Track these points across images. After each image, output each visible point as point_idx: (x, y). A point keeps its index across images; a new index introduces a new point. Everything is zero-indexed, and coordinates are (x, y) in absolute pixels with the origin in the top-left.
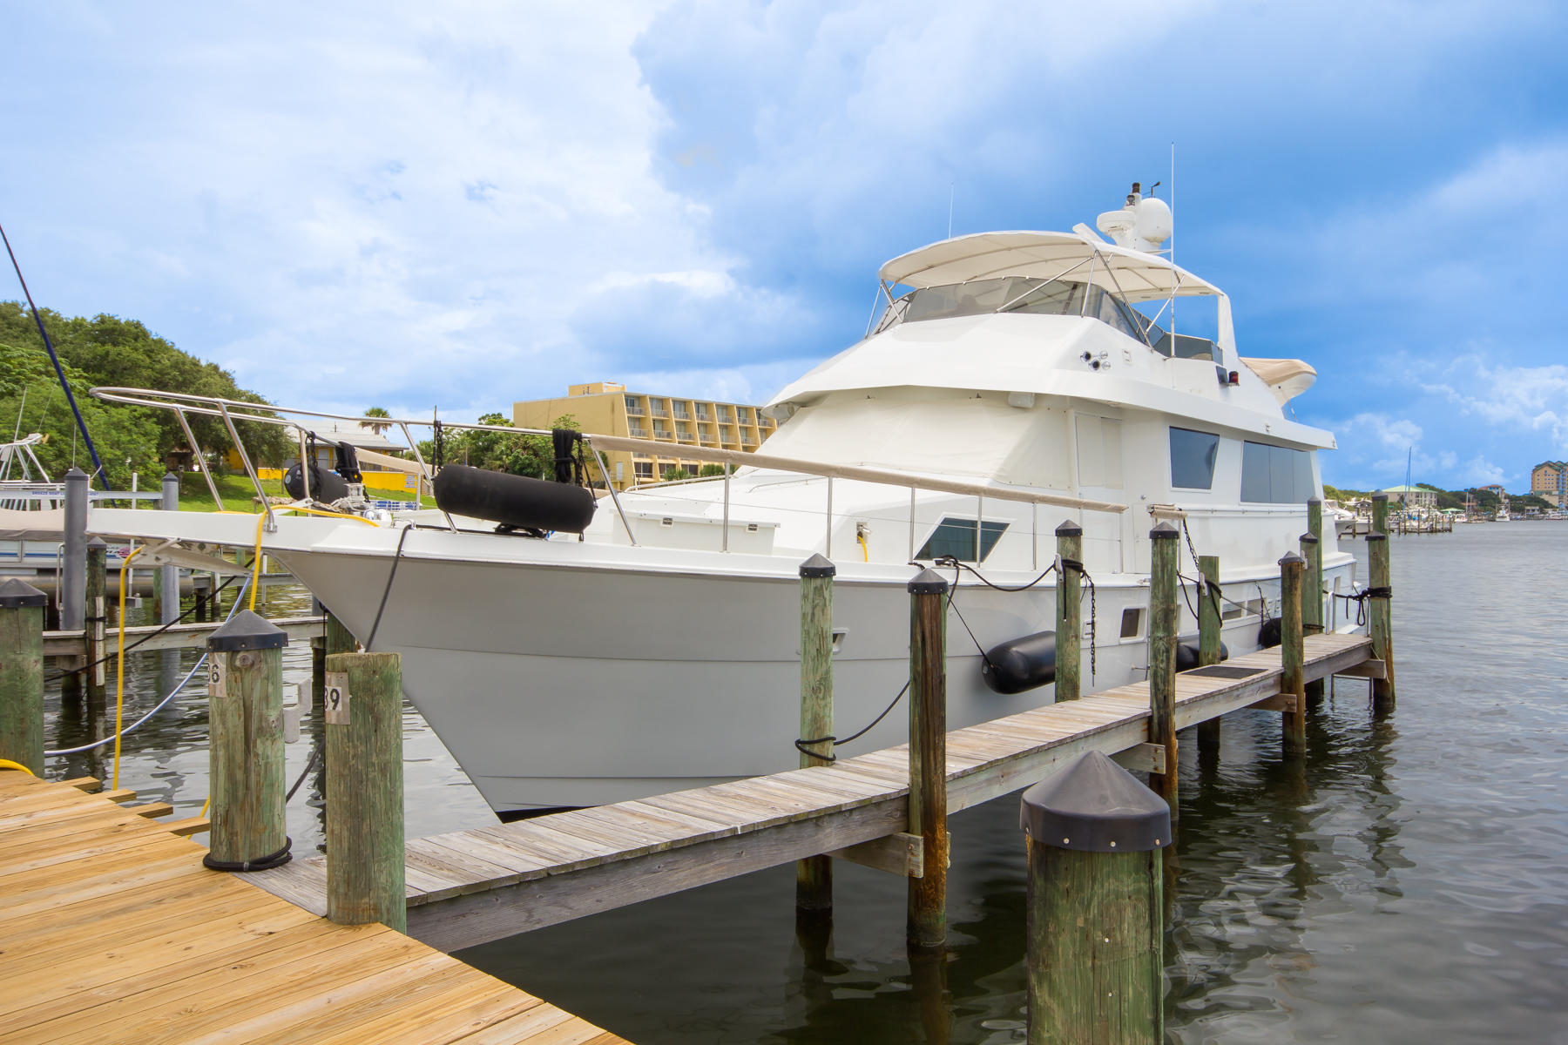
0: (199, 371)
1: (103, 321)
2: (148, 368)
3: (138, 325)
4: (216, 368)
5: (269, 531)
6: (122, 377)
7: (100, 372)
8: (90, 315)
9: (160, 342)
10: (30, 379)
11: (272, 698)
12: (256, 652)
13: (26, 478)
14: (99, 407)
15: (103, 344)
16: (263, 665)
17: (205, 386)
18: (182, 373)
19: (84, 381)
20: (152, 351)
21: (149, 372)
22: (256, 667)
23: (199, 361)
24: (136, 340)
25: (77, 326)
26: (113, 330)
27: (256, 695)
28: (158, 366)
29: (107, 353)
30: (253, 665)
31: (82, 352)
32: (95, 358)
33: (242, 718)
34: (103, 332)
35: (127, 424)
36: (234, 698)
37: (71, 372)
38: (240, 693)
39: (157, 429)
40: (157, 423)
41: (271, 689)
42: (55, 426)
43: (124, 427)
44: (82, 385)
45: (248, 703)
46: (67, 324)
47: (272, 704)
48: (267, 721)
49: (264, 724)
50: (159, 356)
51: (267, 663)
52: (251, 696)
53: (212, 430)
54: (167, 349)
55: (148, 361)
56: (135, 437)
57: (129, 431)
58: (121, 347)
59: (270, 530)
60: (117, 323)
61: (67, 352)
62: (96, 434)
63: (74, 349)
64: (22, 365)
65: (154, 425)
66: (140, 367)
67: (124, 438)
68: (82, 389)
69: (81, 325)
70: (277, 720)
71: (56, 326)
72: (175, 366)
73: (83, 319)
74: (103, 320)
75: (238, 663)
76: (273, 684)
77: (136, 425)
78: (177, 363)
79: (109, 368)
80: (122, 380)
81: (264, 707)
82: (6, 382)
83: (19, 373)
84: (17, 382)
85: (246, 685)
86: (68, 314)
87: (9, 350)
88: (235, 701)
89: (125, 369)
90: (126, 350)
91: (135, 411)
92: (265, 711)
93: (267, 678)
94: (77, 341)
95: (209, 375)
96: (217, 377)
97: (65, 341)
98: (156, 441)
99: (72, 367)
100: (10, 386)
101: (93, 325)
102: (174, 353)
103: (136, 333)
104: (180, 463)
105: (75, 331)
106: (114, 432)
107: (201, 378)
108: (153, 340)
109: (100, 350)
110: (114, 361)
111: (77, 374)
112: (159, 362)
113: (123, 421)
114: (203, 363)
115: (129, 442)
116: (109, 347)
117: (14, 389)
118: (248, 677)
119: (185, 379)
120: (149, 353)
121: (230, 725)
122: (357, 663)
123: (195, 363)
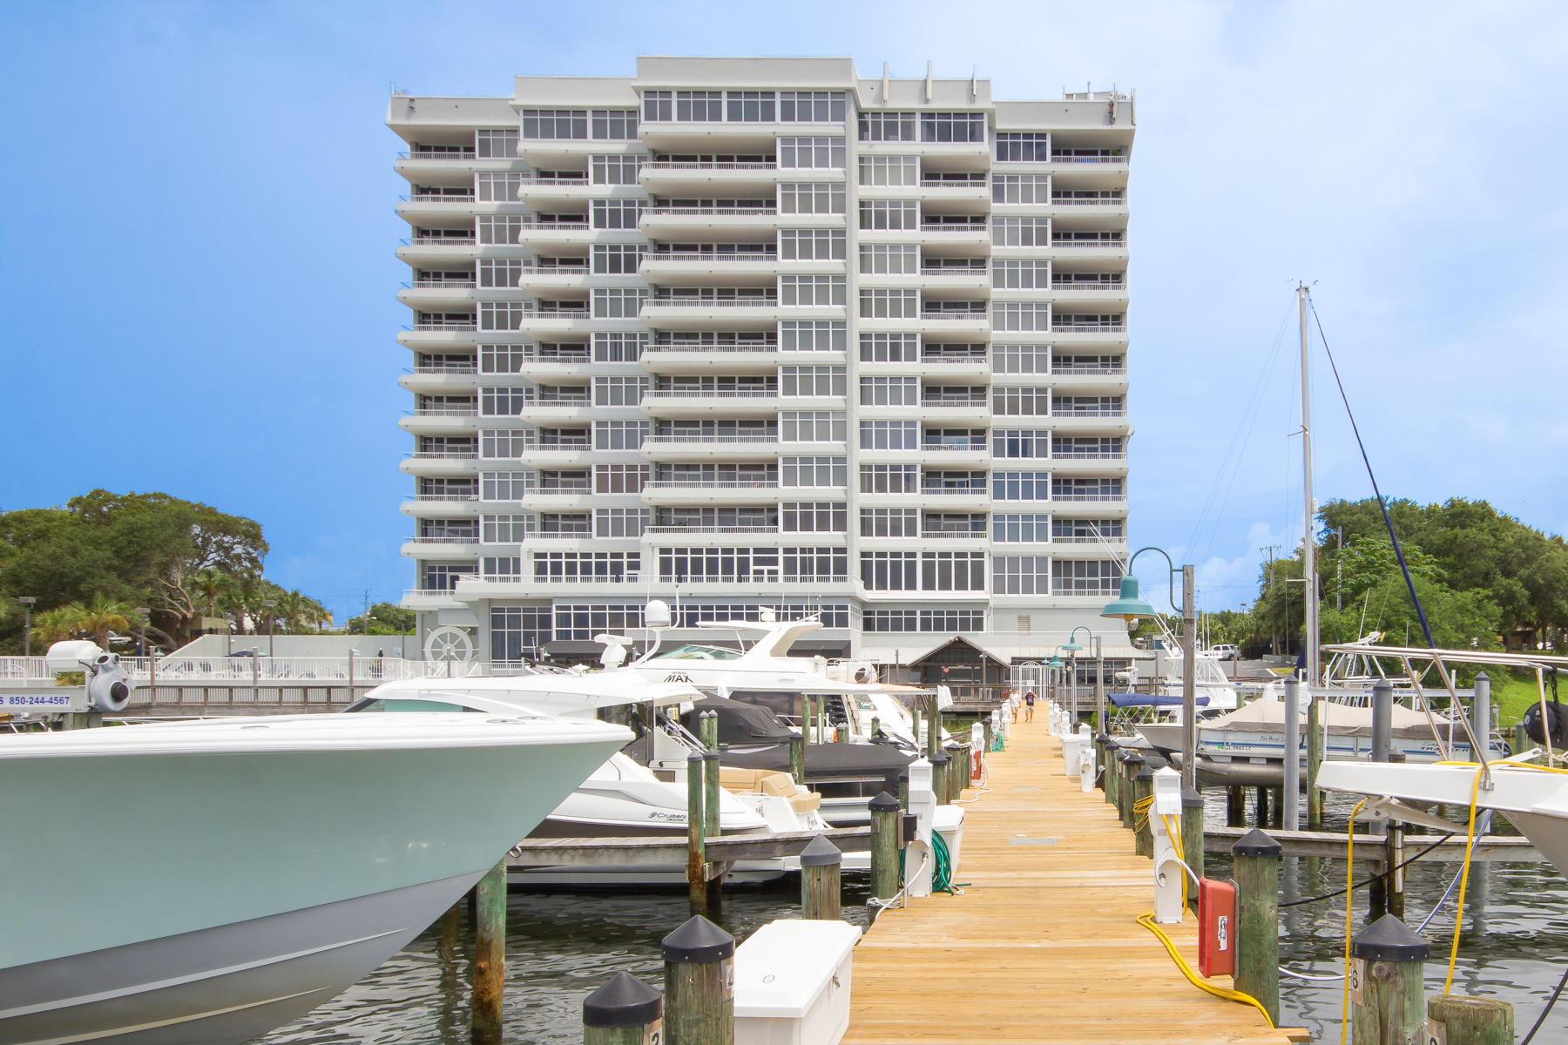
0: (1542, 546)
1: (1453, 506)
2: (1493, 547)
3: (1484, 505)
4: (1560, 541)
5: (1484, 789)
6: (1468, 559)
7: (1448, 556)
8: (1441, 502)
9: (1505, 519)
10: (1390, 569)
11: (1408, 1015)
12: (1392, 964)
13: (1367, 674)
14: (1447, 592)
15: (1453, 527)
16: (1400, 980)
17: (1547, 561)
18: (1525, 549)
19: (1435, 566)
20: (1497, 530)
21: (1494, 551)
22: (1391, 980)
23: (1542, 535)
24: (1482, 520)
25: (1431, 512)
26: (1462, 513)
27: (1392, 1009)
28: (1502, 545)
29: (1456, 537)
30: (1388, 976)
31: (1433, 538)
32: (1445, 543)
33: (1378, 1030)
34: (1453, 516)
35: (1470, 607)
36: (1370, 1009)
37: (1424, 559)
38: (1376, 1005)
39: (1499, 611)
40: (1498, 605)
41: (1407, 1004)
42: (1408, 613)
43: (1468, 611)
44: (1433, 570)
45: (1384, 1017)
46: (1422, 513)
47: (1409, 1021)
48: (1403, 1038)
49: (1399, 1041)
50: (1504, 535)
51: (1403, 976)
52: (1386, 1009)
53: (1555, 607)
54: (1512, 526)
55: (1493, 540)
56: (1477, 620)
57: (1473, 613)
58: (1468, 530)
59: (1485, 786)
60: (1465, 505)
61: (1422, 540)
62: (1443, 619)
63: (1427, 536)
64: (1383, 556)
65: (1495, 607)
66: (1485, 546)
67: (1468, 621)
68: (1433, 574)
69: (1434, 511)
70: (1415, 1038)
71: (1412, 515)
72: (1519, 543)
73: (1436, 505)
74: (1453, 504)
75: (1374, 973)
76: (1410, 999)
77: (1478, 608)
78: (1520, 539)
79: (1457, 551)
80: (1468, 562)
81: (1400, 1023)
82: (1371, 573)
83: (1381, 565)
84: (1379, 572)
85: (1382, 997)
86: (1423, 502)
87: (1373, 544)
88: (1371, 1012)
89: (1472, 551)
90: (1472, 532)
91: (1478, 593)
92: (1400, 1027)
93: (1403, 993)
94: (1431, 527)
95: (1552, 548)
96: (1561, 550)
97: (1420, 529)
98: (1497, 623)
99: (1425, 554)
100: (1374, 577)
101: (1444, 510)
102: (1517, 530)
103: (1481, 514)
104: (1524, 642)
105: (1429, 517)
106: (1458, 616)
107: (1544, 552)
108: (1498, 518)
109: (1450, 534)
110: (1462, 544)
111: (1429, 560)
112: (1503, 540)
113: (1466, 604)
114: (1547, 537)
115: (1473, 625)
116: (1457, 530)
117: (1376, 580)
118: (1384, 988)
119: (1527, 556)
120: (1494, 532)
121: (1367, 1035)
122: (1456, 1015)
123: (1538, 538)
